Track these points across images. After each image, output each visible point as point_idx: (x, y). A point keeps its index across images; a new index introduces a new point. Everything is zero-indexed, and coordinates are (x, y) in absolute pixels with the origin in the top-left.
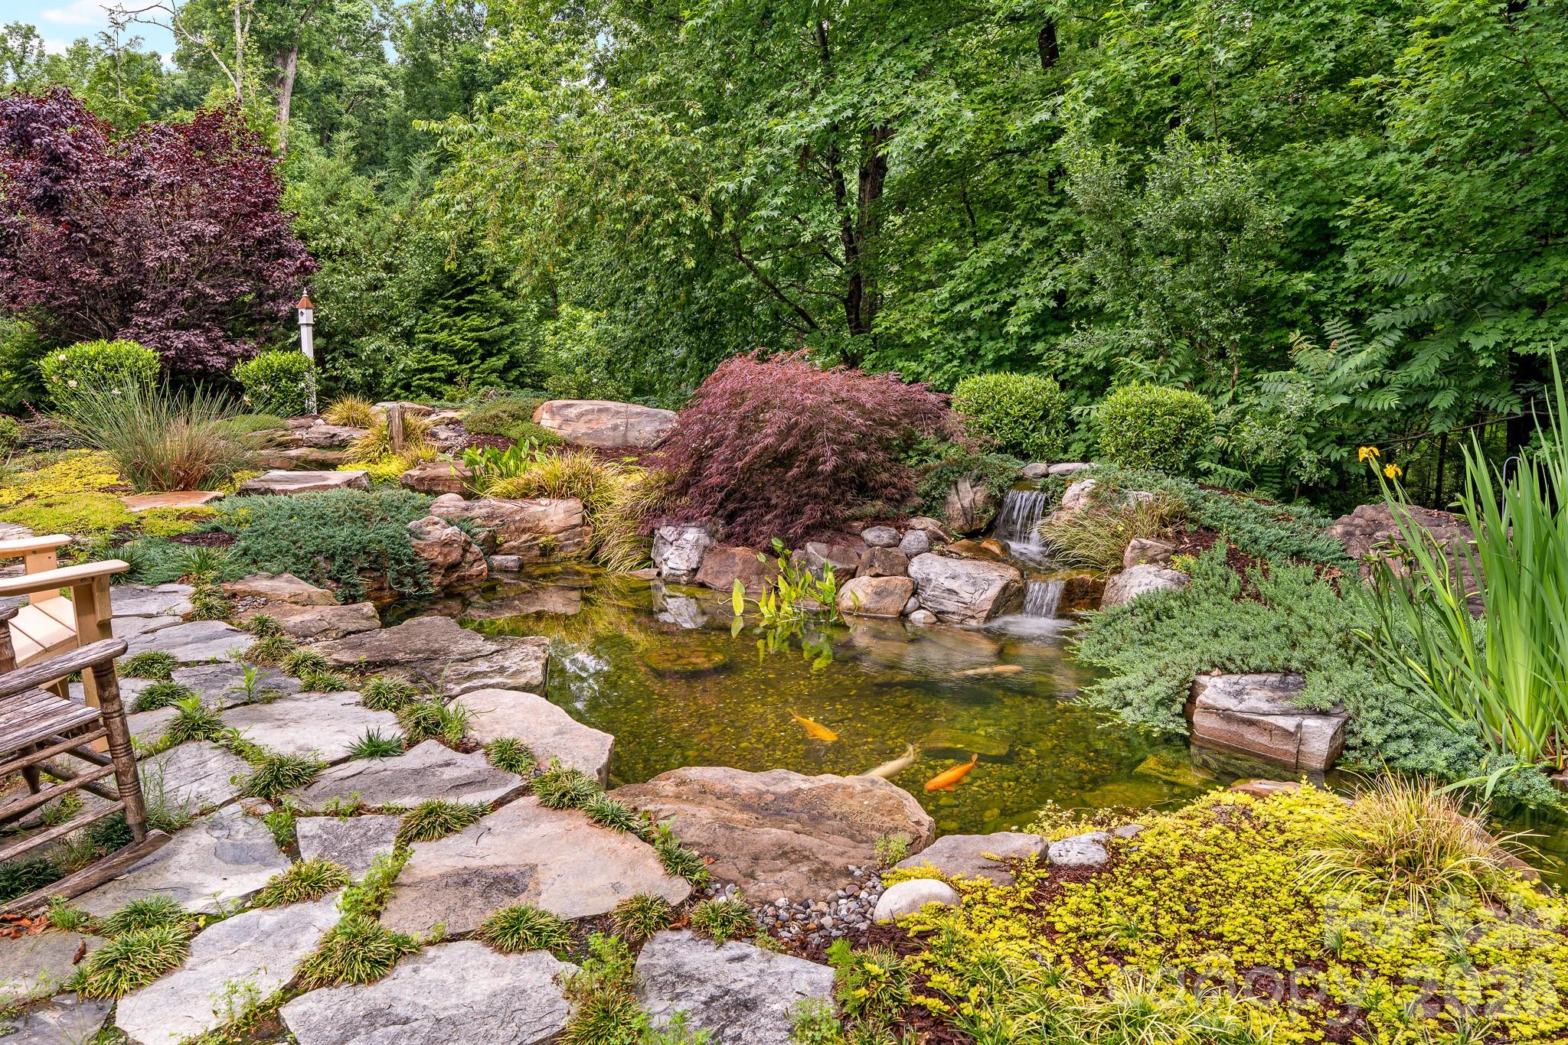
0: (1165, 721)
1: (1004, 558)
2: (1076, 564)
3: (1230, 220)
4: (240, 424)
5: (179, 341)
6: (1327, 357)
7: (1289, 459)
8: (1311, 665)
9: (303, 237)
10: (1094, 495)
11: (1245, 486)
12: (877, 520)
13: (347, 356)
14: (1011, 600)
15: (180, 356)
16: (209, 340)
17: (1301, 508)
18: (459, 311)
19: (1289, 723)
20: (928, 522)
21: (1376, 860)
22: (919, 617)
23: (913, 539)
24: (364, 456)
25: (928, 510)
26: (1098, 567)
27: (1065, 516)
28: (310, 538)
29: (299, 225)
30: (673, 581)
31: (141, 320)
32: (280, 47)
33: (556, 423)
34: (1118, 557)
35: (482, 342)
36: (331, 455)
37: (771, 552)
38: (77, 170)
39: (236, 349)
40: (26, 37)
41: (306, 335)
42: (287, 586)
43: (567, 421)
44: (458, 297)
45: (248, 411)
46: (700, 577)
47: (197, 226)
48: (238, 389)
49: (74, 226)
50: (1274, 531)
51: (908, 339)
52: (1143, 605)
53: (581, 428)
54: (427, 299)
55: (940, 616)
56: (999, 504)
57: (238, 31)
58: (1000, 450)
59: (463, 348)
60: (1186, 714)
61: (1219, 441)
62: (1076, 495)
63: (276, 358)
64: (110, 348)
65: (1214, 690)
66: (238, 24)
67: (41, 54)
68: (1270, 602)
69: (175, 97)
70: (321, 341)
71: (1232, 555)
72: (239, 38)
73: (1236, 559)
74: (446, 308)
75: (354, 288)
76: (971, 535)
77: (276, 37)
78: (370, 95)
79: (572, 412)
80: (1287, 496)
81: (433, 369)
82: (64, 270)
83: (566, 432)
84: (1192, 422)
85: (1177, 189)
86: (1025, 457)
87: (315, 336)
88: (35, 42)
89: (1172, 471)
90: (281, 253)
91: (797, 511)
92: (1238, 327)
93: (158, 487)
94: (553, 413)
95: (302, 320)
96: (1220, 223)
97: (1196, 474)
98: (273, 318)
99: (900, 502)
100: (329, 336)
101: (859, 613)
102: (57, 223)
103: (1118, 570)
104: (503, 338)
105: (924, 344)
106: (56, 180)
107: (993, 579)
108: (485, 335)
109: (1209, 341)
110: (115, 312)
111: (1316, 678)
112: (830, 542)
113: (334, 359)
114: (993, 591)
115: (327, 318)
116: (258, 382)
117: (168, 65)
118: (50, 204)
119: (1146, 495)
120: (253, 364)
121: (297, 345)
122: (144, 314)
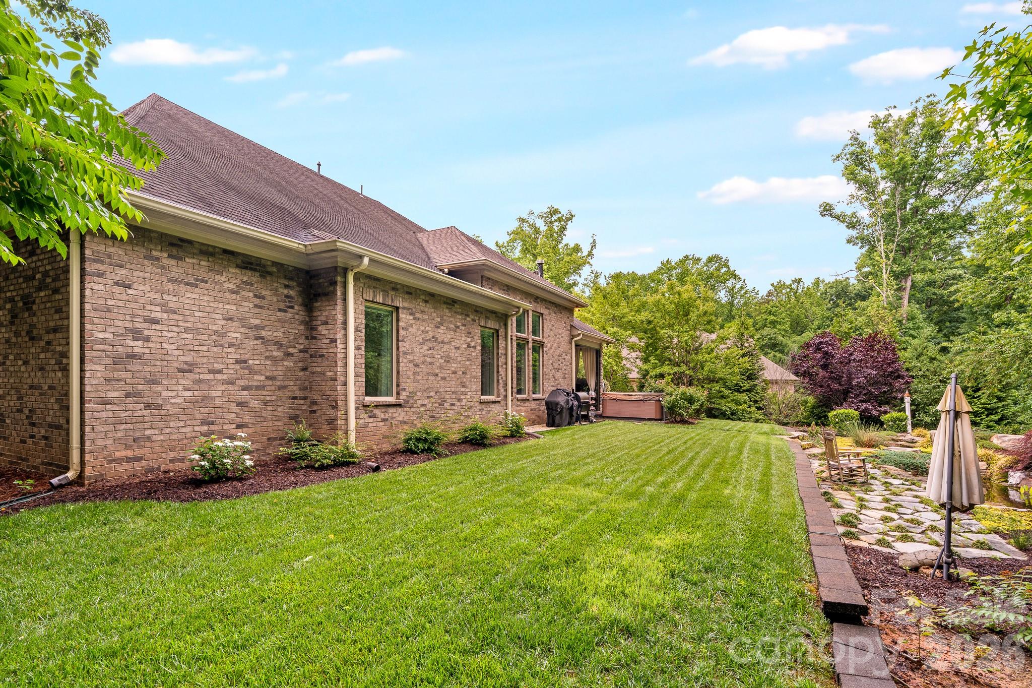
4: (883, 434)
5: (863, 406)
9: (908, 370)
13: (925, 412)
15: (863, 411)
16: (873, 406)
24: (922, 446)
28: (898, 460)
29: (907, 365)
31: (851, 400)
32: (903, 276)
33: (1000, 441)
35: (987, 409)
36: (911, 445)
38: (833, 357)
39: (883, 409)
40: (799, 283)
41: (907, 406)
42: (892, 467)
43: (1003, 441)
45: (885, 430)
46: (1019, 485)
47: (869, 371)
48: (882, 424)
49: (832, 372)
53: (1010, 444)
57: (884, 273)
59: (978, 411)
63: (895, 414)
64: (846, 411)
66: (884, 271)
67: (804, 288)
69: (855, 294)
70: (913, 407)
72: (885, 276)
75: (927, 389)
77: (902, 272)
78: (953, 279)
79: (1006, 439)
82: (829, 386)
83: (1003, 445)
87: (911, 405)
88: (801, 284)
90: (899, 377)
93: (862, 446)
94: (998, 438)
95: (906, 400)
98: (895, 398)
100: (917, 405)
102: (827, 372)
104: (998, 408)
106: (827, 360)
110: (842, 396)
113: (919, 414)
115: (916, 399)
116: (889, 421)
117: (852, 281)
118: (825, 367)
120: (887, 416)
121: (904, 410)
122: (851, 398)
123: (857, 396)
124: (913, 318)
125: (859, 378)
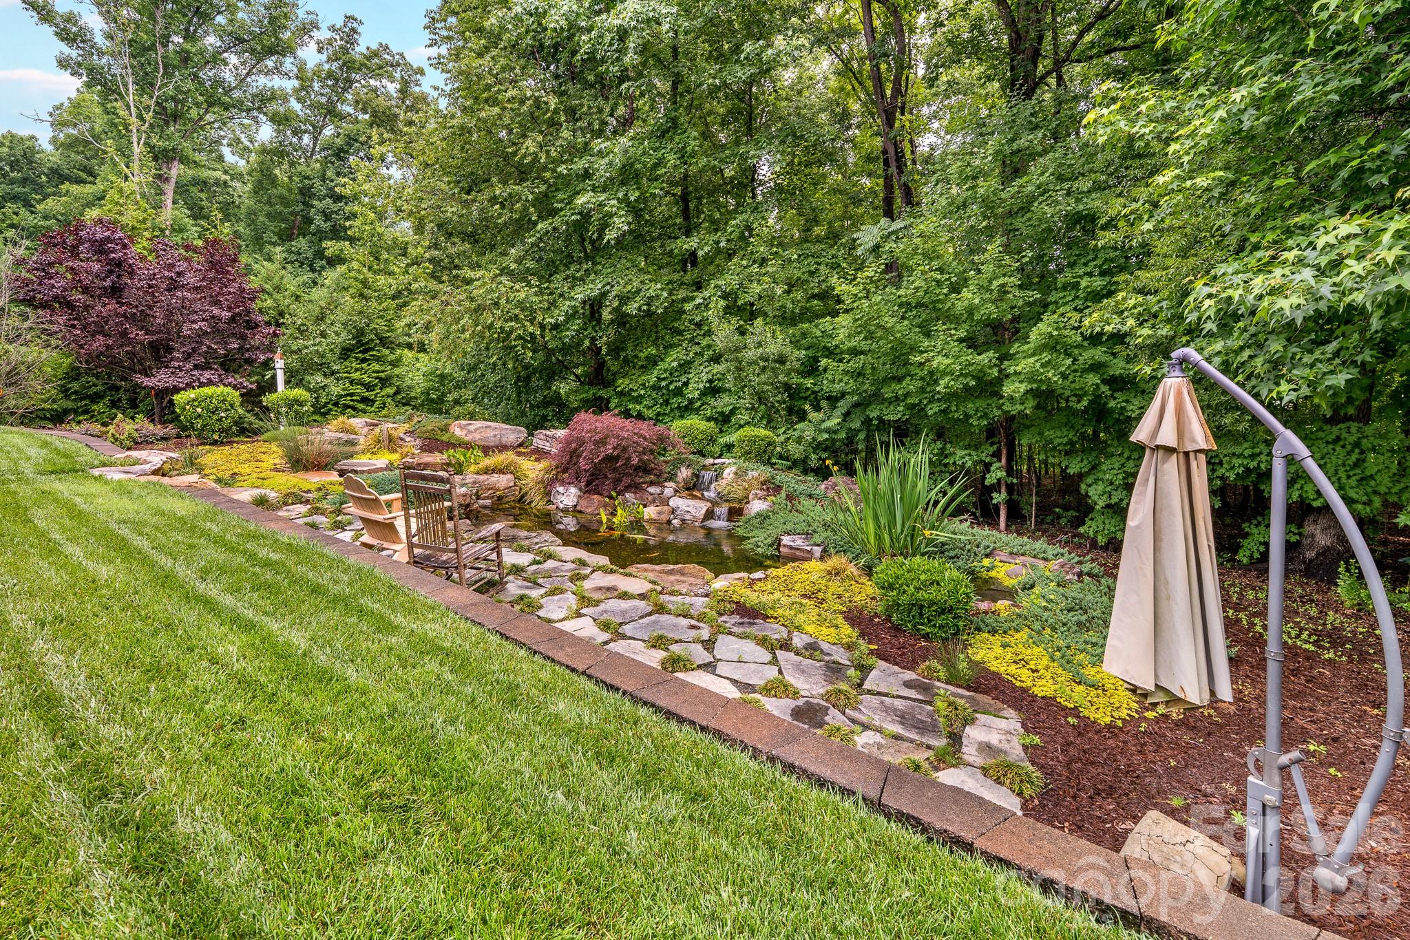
0: (771, 551)
1: (703, 498)
2: (734, 500)
3: (781, 360)
6: (821, 415)
7: (807, 457)
8: (815, 532)
10: (736, 474)
11: (790, 468)
12: (651, 483)
14: (710, 515)
17: (811, 478)
18: (364, 360)
19: (809, 548)
20: (672, 484)
21: (830, 573)
22: (675, 522)
23: (668, 491)
25: (670, 479)
26: (740, 502)
27: (725, 481)
30: (565, 511)
32: (167, 157)
33: (464, 433)
34: (747, 498)
37: (611, 497)
41: (280, 374)
43: (470, 432)
44: (363, 352)
46: (579, 508)
50: (801, 487)
51: (635, 394)
52: (759, 515)
53: (477, 436)
54: (346, 353)
55: (683, 521)
56: (698, 476)
57: (135, 144)
58: (694, 453)
59: (370, 382)
60: (778, 549)
61: (778, 449)
62: (728, 473)
65: (786, 540)
66: (135, 139)
68: (801, 512)
71: (787, 496)
72: (136, 148)
73: (789, 498)
74: (357, 358)
76: (688, 489)
79: (472, 428)
80: (805, 472)
81: (352, 395)
83: (469, 438)
84: (770, 444)
85: (759, 345)
86: (704, 456)
89: (764, 464)
91: (619, 480)
92: (784, 402)
93: (305, 469)
94: (461, 427)
95: (277, 365)
96: (776, 361)
97: (772, 465)
99: (659, 476)
101: (651, 521)
103: (748, 502)
104: (392, 377)
105: (642, 397)
107: (703, 507)
108: (381, 375)
109: (773, 406)
111: (816, 535)
112: (635, 493)
114: (703, 511)
119: (755, 474)
122: (178, 359)
123: (187, 357)
124: (181, 230)
125: (194, 322)
